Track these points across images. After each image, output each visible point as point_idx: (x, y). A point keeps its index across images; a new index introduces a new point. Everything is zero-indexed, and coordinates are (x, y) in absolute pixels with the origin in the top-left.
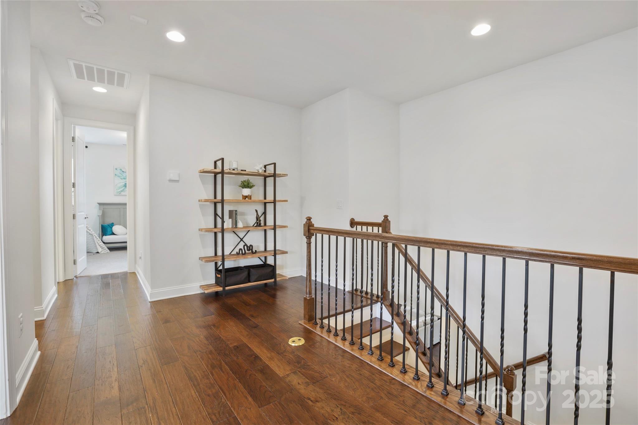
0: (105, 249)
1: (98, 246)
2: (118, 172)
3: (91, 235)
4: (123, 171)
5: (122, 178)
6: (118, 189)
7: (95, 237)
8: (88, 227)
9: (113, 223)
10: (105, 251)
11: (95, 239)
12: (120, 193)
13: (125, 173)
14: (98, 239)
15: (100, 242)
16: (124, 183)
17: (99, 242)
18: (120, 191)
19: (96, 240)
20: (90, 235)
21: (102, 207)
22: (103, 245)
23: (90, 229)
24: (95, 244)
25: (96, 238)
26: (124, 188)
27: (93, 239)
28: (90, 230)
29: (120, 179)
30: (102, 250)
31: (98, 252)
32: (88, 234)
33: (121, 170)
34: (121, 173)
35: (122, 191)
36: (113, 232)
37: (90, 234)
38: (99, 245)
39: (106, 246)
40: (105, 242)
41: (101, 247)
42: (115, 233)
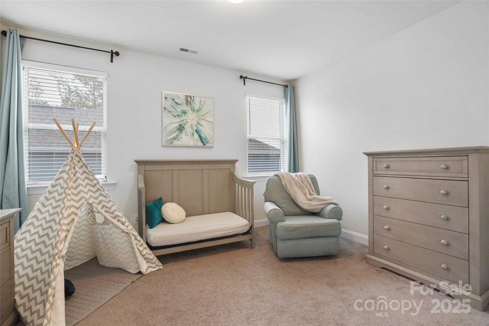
0: (155, 263)
1: (141, 259)
2: (168, 104)
3: (127, 234)
4: (176, 103)
5: (176, 115)
6: (169, 135)
7: (133, 238)
8: (119, 216)
9: (161, 199)
10: (154, 268)
11: (134, 242)
12: (172, 143)
13: (179, 105)
14: (139, 241)
15: (145, 248)
16: (177, 125)
17: (141, 249)
18: (171, 139)
19: (136, 244)
20: (123, 234)
21: (142, 167)
22: (150, 255)
23: (123, 220)
24: (134, 253)
25: (136, 239)
26: (178, 132)
27: (131, 243)
28: (123, 224)
29: (172, 116)
30: (150, 264)
31: (140, 272)
32: (120, 231)
33: (173, 99)
34: (173, 105)
35: (174, 139)
36: (163, 217)
37: (123, 232)
38: (143, 256)
39: (154, 253)
40: (153, 245)
41: (145, 259)
42: (167, 220)
